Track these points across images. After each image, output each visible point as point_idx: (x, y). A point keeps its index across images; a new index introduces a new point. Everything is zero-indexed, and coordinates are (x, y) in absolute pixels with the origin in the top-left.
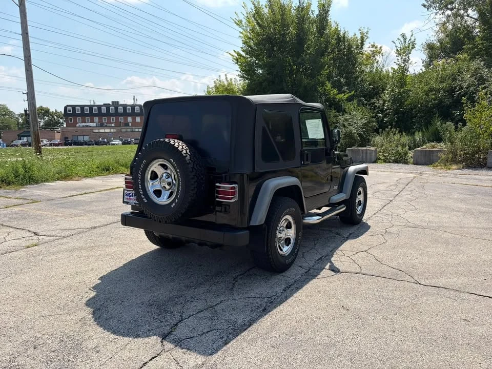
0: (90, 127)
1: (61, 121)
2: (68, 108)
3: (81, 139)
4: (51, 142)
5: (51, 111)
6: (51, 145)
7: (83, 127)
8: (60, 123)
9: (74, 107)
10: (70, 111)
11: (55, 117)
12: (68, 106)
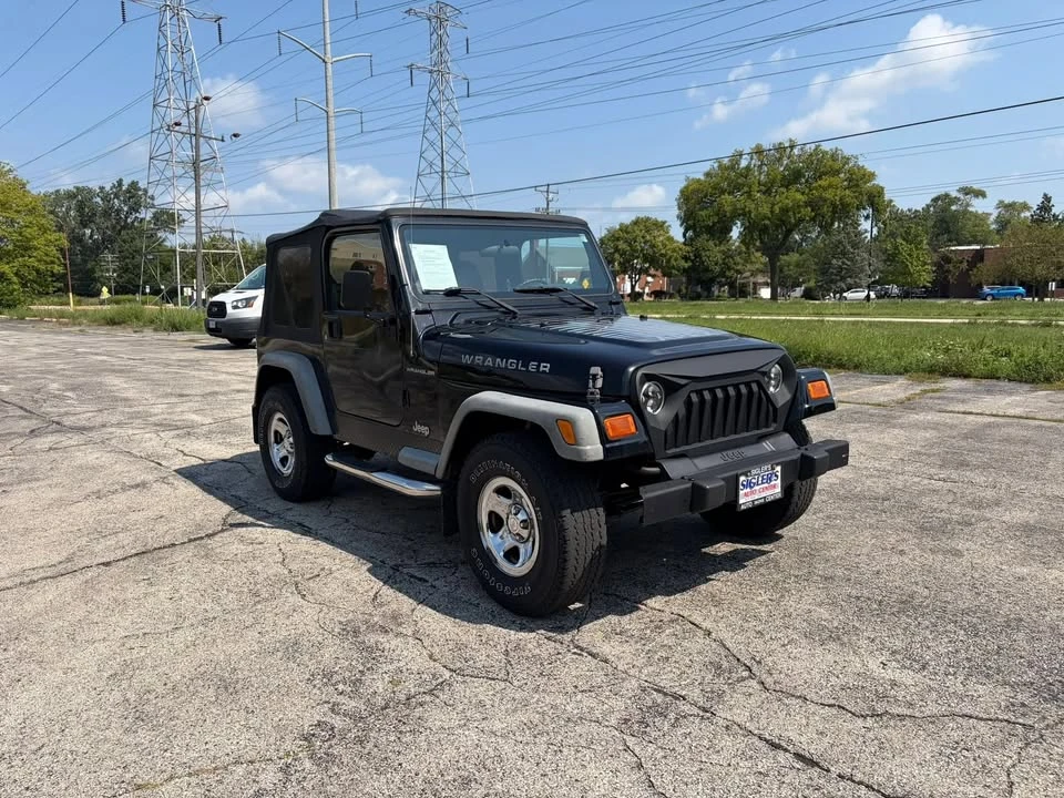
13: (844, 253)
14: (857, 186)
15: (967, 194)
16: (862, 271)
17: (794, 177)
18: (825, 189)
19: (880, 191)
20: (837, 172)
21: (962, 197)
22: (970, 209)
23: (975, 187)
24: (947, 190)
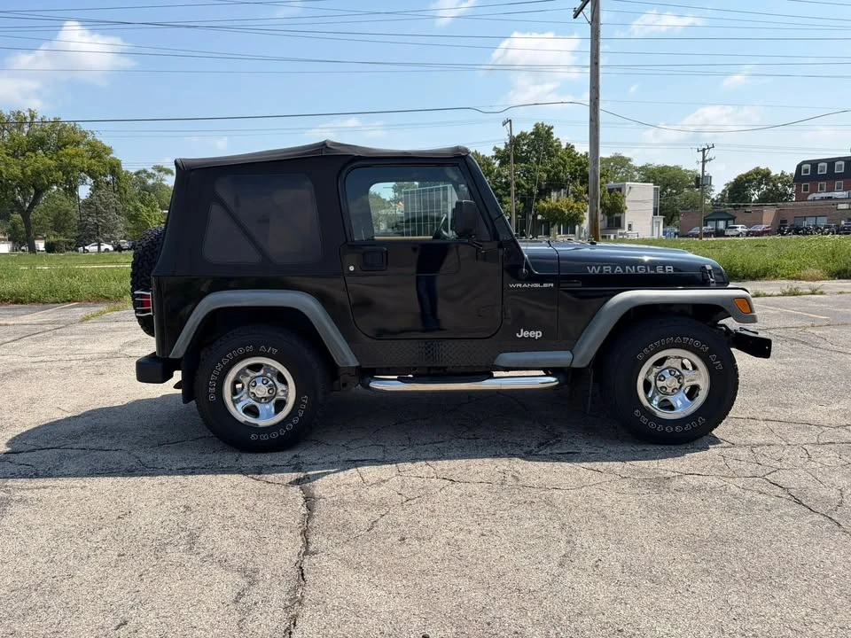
0: (836, 199)
1: (790, 191)
2: (804, 166)
3: (809, 223)
4: (751, 229)
5: (773, 174)
6: (748, 234)
7: (822, 199)
8: (786, 194)
9: (814, 164)
10: (806, 171)
11: (779, 185)
12: (804, 162)
13: (98, 212)
14: (100, 157)
15: (160, 171)
16: (116, 228)
17: (38, 143)
18: (73, 157)
19: (119, 164)
20: (78, 143)
21: (157, 173)
22: (164, 183)
23: (165, 167)
24: (145, 167)
